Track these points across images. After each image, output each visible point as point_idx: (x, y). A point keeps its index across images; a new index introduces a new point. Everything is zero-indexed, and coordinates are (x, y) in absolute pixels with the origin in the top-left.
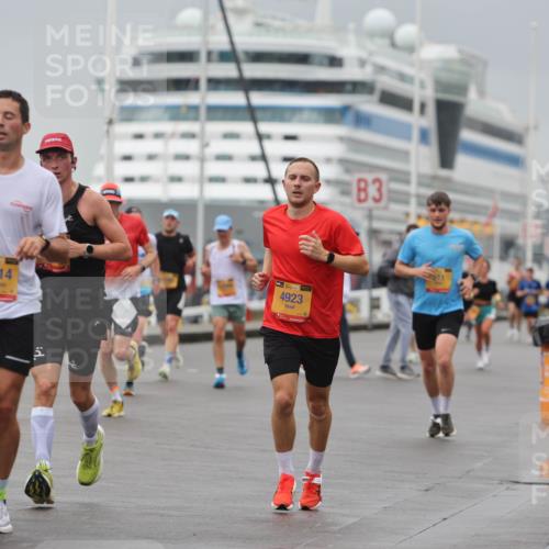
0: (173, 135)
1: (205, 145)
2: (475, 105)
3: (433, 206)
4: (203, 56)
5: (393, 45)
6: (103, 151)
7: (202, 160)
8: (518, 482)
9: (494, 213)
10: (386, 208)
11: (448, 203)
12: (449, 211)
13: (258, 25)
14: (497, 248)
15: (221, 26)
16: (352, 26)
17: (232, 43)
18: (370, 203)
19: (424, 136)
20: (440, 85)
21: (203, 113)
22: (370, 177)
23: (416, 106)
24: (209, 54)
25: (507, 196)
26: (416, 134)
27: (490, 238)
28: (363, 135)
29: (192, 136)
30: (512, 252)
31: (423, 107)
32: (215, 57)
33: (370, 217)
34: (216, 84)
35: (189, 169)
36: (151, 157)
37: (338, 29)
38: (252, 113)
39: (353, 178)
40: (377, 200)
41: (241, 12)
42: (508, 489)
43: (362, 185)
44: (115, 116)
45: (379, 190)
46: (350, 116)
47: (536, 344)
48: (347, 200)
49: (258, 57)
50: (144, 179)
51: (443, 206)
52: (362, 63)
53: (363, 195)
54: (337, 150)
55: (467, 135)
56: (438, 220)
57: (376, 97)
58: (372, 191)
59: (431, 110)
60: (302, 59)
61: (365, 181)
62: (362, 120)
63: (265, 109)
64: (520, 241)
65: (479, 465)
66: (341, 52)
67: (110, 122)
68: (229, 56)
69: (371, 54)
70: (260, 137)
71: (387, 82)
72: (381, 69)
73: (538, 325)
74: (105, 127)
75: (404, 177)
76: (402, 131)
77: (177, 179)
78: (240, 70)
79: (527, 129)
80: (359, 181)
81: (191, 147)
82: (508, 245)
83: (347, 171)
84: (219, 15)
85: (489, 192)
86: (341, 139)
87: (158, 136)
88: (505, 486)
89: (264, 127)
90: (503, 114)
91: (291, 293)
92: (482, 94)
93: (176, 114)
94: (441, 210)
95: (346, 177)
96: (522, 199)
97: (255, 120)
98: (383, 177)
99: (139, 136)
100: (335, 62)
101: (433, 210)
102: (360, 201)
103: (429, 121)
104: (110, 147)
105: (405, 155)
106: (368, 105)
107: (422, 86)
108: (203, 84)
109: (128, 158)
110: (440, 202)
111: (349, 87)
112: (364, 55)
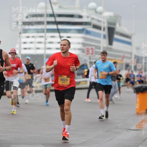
0: (37, 37)
1: (46, 39)
2: (118, 28)
3: (102, 55)
4: (45, 15)
5: (96, 12)
6: (18, 41)
7: (45, 43)
8: (130, 130)
9: (123, 57)
10: (94, 56)
11: (106, 54)
12: (107, 56)
13: (60, 7)
14: (124, 67)
15: (50, 7)
16: (85, 7)
17: (53, 12)
18: (90, 55)
19: (104, 37)
20: (109, 23)
21: (45, 31)
22: (90, 48)
23: (102, 29)
24: (47, 15)
25: (127, 53)
26: (102, 36)
27: (122, 64)
28: (88, 36)
29: (42, 37)
30: (128, 68)
31: (104, 29)
32: (48, 15)
33: (90, 58)
34: (49, 23)
35: (41, 46)
36: (31, 43)
37: (81, 8)
38: (58, 31)
39: (85, 48)
40: (92, 54)
41: (55, 4)
42: (127, 131)
43: (88, 50)
44: (22, 32)
45: (93, 51)
46: (85, 31)
47: (135, 92)
48: (84, 54)
49: (60, 16)
50: (29, 49)
51: (105, 55)
52: (88, 17)
53: (88, 53)
54: (81, 41)
55: (116, 36)
56: (103, 58)
57: (91, 26)
58: (91, 51)
59: (106, 30)
60: (72, 16)
61: (89, 49)
62: (88, 32)
63: (62, 30)
64: (130, 65)
65: (119, 125)
66: (82, 14)
67: (20, 33)
68: (52, 15)
69: (90, 15)
70: (61, 37)
71: (95, 22)
72: (93, 19)
73: (135, 87)
74: (19, 35)
75: (99, 48)
76: (99, 35)
77: (38, 48)
78: (55, 19)
79: (132, 35)
80: (87, 49)
81: (42, 40)
82: (127, 66)
83: (84, 46)
84: (49, 4)
85: (122, 52)
86: (82, 38)
87: (33, 37)
88: (126, 131)
89: (62, 34)
90: (126, 31)
91: (64, 78)
92: (120, 25)
93: (38, 31)
94: (104, 56)
95: (84, 48)
96: (131, 53)
97: (59, 33)
98: (94, 48)
99: (28, 37)
100: (80, 17)
101: (102, 56)
102: (87, 54)
103: (106, 33)
104: (20, 40)
105: (99, 42)
106: (89, 28)
107: (104, 23)
108: (45, 23)
109: (25, 43)
110: (104, 53)
111: (84, 24)
112: (88, 15)
